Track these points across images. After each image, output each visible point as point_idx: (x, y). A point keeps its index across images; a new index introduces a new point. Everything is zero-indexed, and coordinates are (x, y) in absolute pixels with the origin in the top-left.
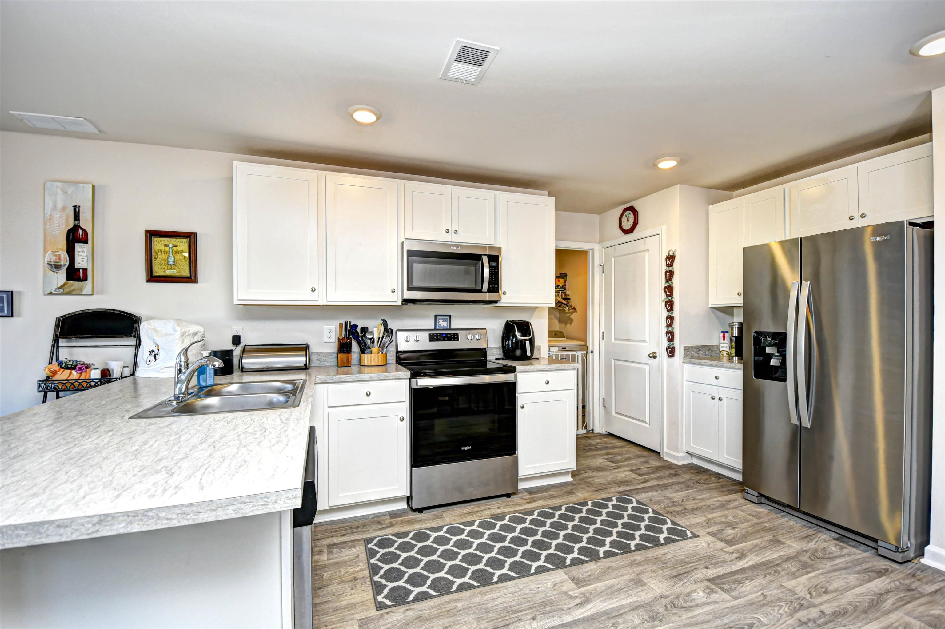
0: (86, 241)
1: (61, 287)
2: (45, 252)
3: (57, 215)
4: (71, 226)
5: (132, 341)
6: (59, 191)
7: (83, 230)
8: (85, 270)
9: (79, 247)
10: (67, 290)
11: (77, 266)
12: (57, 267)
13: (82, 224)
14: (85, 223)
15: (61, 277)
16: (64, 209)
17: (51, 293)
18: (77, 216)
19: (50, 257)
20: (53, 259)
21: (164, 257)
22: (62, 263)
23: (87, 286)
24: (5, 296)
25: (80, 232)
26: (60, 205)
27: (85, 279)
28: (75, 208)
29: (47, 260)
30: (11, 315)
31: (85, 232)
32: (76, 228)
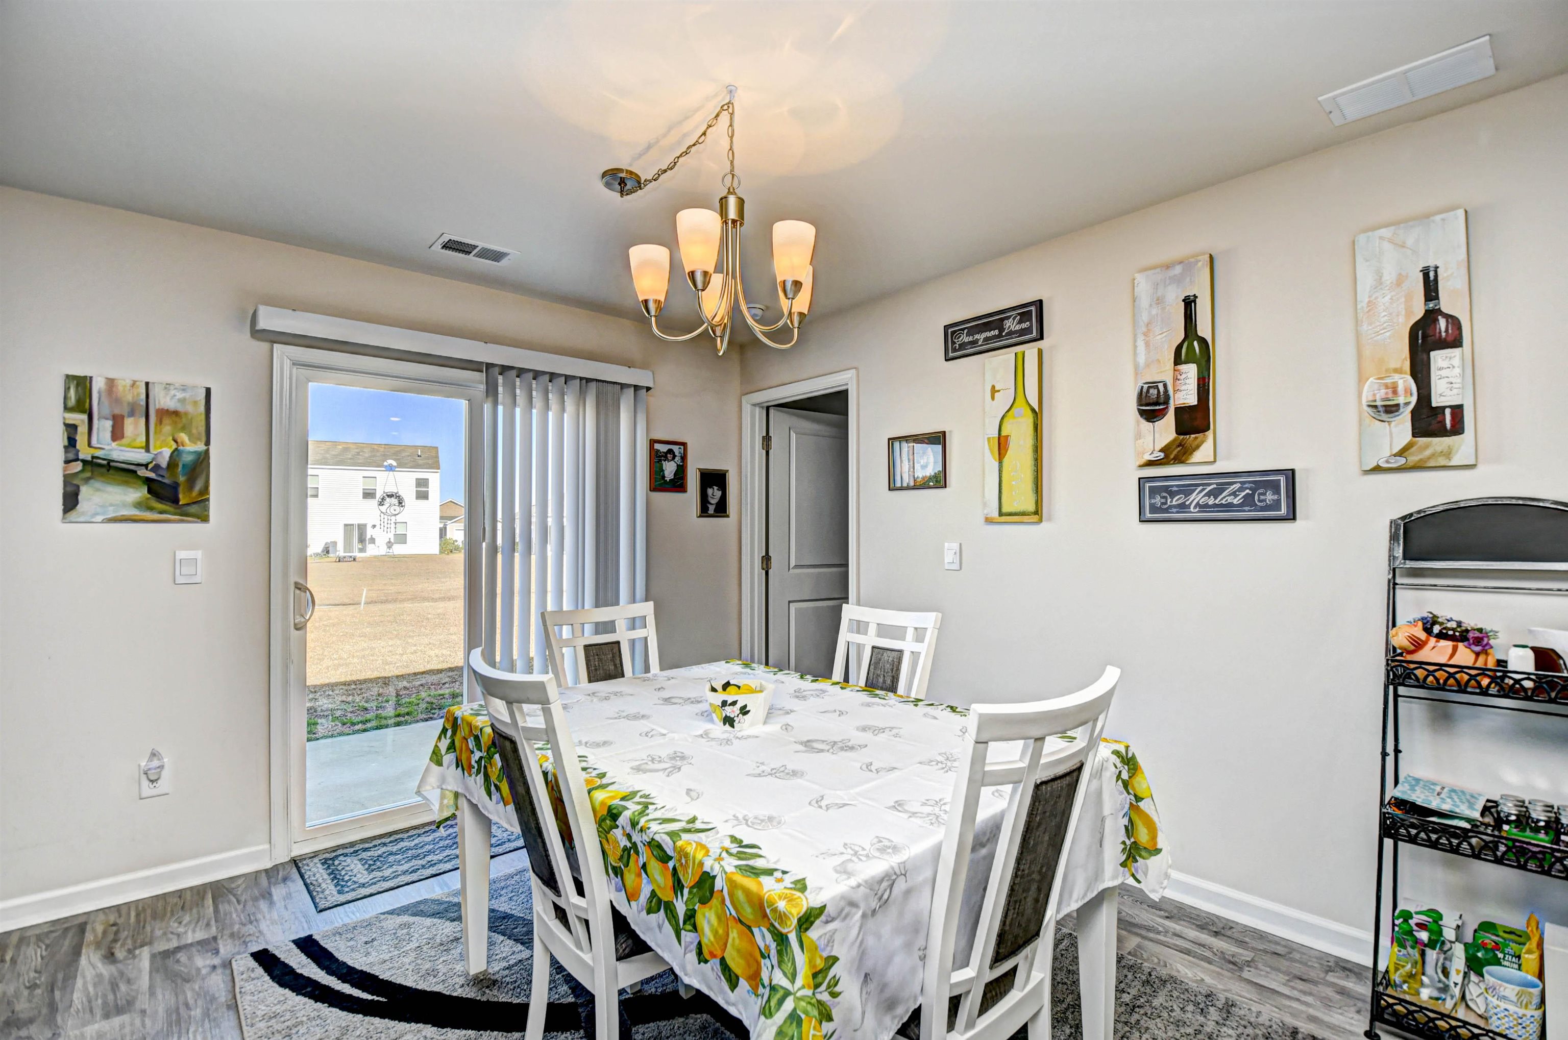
0: (1456, 342)
1: (1401, 453)
2: (1361, 380)
3: (1384, 300)
4: (1419, 312)
6: (1386, 245)
7: (1448, 317)
8: (1457, 411)
9: (1438, 358)
10: (1413, 459)
11: (1436, 403)
12: (1391, 409)
13: (1445, 305)
14: (1451, 301)
15: (1400, 429)
16: (1400, 281)
17: (1377, 469)
18: (1431, 288)
19: (1373, 391)
20: (1382, 393)
22: (1401, 400)
23: (1460, 445)
24: (1282, 479)
25: (1442, 323)
26: (1389, 276)
27: (1457, 428)
28: (1426, 273)
29: (1366, 397)
30: (1292, 516)
31: (1454, 321)
32: (1431, 316)
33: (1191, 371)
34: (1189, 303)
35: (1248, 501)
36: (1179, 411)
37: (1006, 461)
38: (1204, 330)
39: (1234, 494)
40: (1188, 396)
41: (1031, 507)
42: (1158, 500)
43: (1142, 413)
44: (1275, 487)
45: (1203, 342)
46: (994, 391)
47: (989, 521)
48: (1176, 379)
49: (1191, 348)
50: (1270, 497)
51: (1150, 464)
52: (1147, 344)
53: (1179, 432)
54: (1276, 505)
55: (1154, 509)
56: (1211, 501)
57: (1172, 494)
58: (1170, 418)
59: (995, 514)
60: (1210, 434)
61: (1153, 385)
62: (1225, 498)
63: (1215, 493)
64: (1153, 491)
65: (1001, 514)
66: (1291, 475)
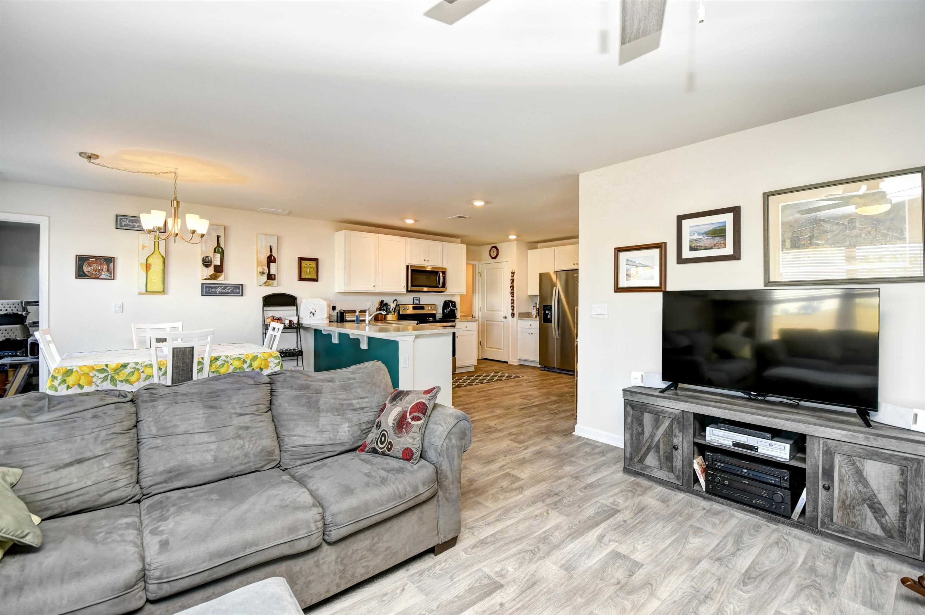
0: (275, 262)
1: (265, 283)
2: (258, 266)
4: (269, 255)
5: (295, 308)
6: (263, 238)
8: (275, 275)
9: (272, 264)
10: (267, 284)
11: (271, 273)
12: (263, 273)
13: (273, 255)
14: (274, 254)
15: (265, 278)
16: (265, 247)
17: (259, 286)
18: (271, 250)
19: (260, 269)
20: (262, 270)
21: (305, 269)
22: (265, 272)
23: (275, 282)
24: (240, 286)
26: (263, 245)
27: (274, 279)
28: (270, 246)
29: (259, 270)
30: (242, 295)
31: (274, 258)
32: (271, 255)
33: (218, 256)
34: (218, 237)
35: (232, 291)
36: (215, 266)
37: (149, 273)
38: (222, 245)
39: (229, 289)
40: (217, 261)
41: (161, 290)
42: (207, 290)
43: (204, 265)
44: (239, 288)
45: (222, 249)
46: (144, 247)
47: (140, 294)
48: (214, 257)
49: (218, 249)
50: (237, 290)
51: (206, 279)
52: (206, 245)
53: (215, 271)
54: (239, 293)
55: (206, 292)
56: (223, 291)
57: (212, 288)
58: (212, 268)
59: (144, 291)
60: (223, 273)
61: (208, 257)
62: (226, 290)
63: (224, 289)
64: (206, 287)
65: (146, 291)
66: (242, 285)
